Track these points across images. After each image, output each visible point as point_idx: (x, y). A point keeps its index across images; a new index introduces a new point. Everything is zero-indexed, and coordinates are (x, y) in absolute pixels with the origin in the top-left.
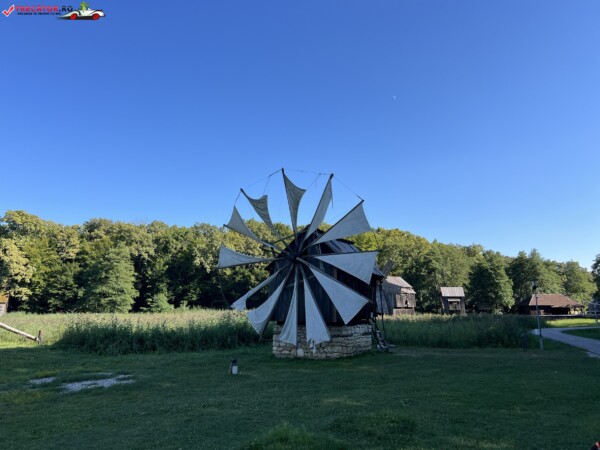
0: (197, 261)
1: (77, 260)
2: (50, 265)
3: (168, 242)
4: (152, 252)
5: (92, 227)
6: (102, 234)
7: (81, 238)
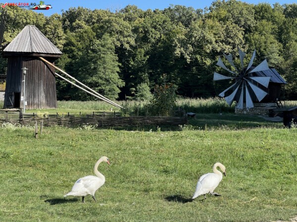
0: (178, 52)
4: (133, 43)
6: (83, 24)
7: (65, 28)
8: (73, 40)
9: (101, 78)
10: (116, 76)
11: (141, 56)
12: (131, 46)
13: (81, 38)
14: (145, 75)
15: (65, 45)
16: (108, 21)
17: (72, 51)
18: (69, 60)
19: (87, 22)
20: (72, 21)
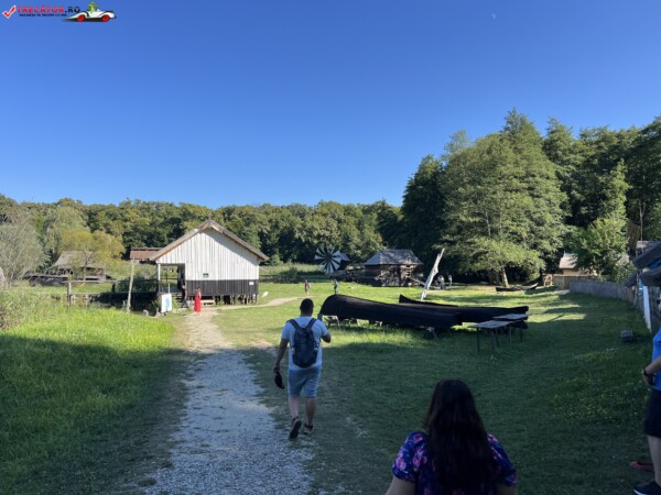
0: (297, 236)
3: (277, 222)
4: (269, 229)
5: (229, 211)
6: (237, 217)
7: (225, 219)
11: (274, 238)
12: (268, 231)
13: (236, 226)
14: (277, 250)
16: (253, 215)
19: (239, 215)
20: (229, 214)
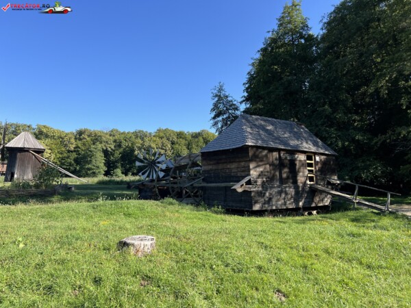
0: (136, 153)
1: (74, 151)
2: (61, 153)
3: (120, 142)
5: (80, 133)
6: (86, 137)
7: (76, 139)
8: (80, 145)
9: (94, 166)
10: (102, 165)
11: (117, 155)
12: (112, 149)
13: (84, 144)
14: (119, 165)
15: (75, 148)
16: (100, 136)
17: (78, 151)
18: (76, 156)
19: (89, 136)
